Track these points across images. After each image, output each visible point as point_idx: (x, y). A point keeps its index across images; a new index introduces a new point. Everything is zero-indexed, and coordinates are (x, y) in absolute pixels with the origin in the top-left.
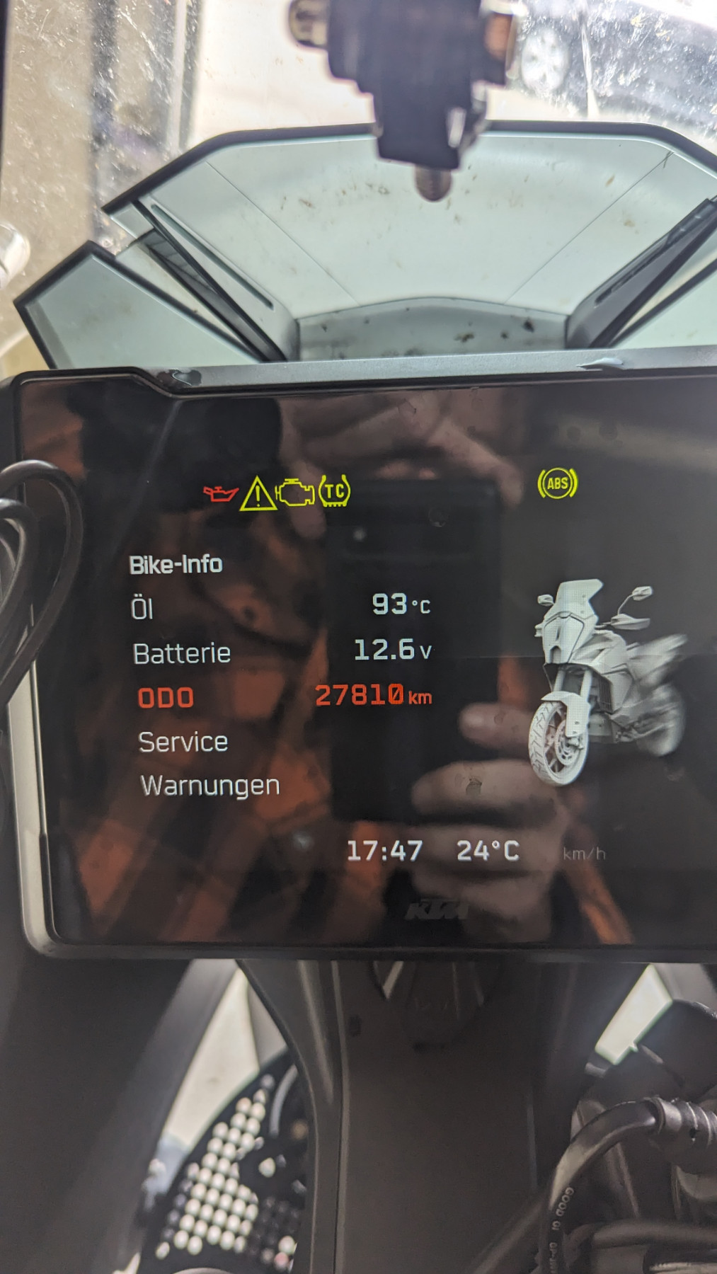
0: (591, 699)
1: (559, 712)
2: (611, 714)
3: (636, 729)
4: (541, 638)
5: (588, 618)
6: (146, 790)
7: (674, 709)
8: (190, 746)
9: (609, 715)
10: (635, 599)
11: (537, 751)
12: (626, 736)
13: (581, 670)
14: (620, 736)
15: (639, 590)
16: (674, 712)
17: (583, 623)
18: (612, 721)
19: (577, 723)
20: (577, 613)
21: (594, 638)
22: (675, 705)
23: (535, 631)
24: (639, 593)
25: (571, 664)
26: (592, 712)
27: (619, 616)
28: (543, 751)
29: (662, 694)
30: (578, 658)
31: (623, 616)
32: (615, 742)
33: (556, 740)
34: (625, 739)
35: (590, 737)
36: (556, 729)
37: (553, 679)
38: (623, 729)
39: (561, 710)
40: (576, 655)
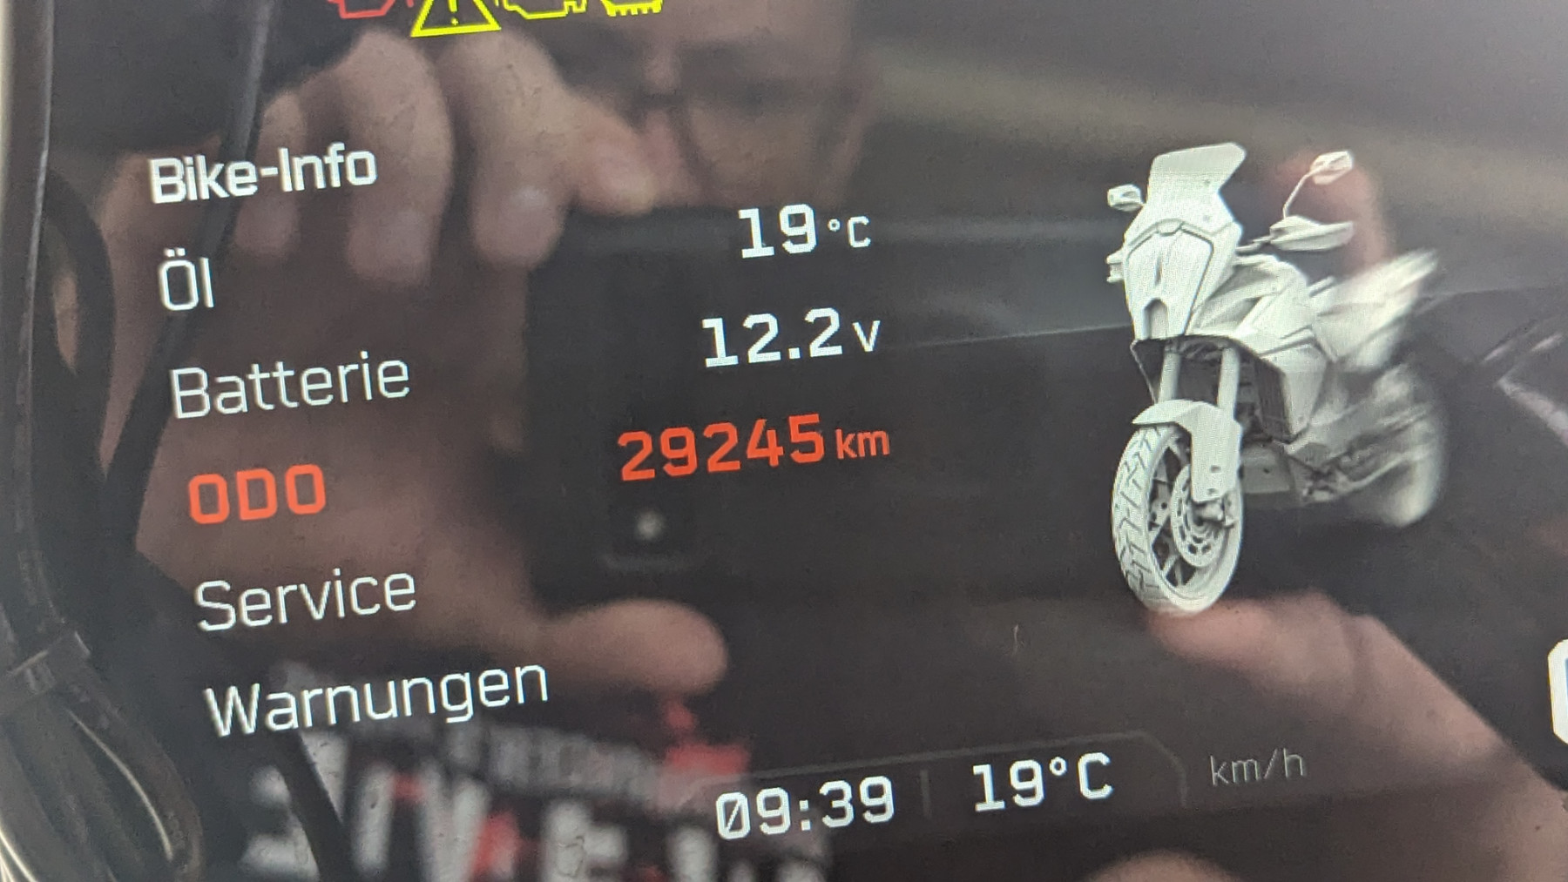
0: (1239, 412)
1: (1175, 449)
2: (1288, 442)
3: (1345, 470)
4: (1120, 285)
5: (1220, 231)
6: (220, 724)
7: (1421, 419)
8: (323, 606)
9: (1285, 446)
10: (1319, 180)
11: (1133, 539)
12: (1325, 488)
13: (1214, 349)
14: (1311, 492)
15: (1326, 160)
16: (1421, 427)
17: (1209, 242)
18: (1292, 458)
19: (1214, 469)
20: (1194, 219)
21: (1239, 275)
22: (1424, 409)
23: (1106, 269)
24: (1326, 165)
25: (1193, 337)
26: (1247, 443)
27: (1288, 221)
28: (1146, 539)
29: (1392, 388)
30: (1204, 323)
31: (1295, 220)
32: (1302, 504)
33: (1175, 512)
34: (1322, 496)
35: (1248, 499)
36: (1171, 487)
37: (1156, 374)
38: (1316, 475)
39: (1178, 442)
40: (1202, 314)
